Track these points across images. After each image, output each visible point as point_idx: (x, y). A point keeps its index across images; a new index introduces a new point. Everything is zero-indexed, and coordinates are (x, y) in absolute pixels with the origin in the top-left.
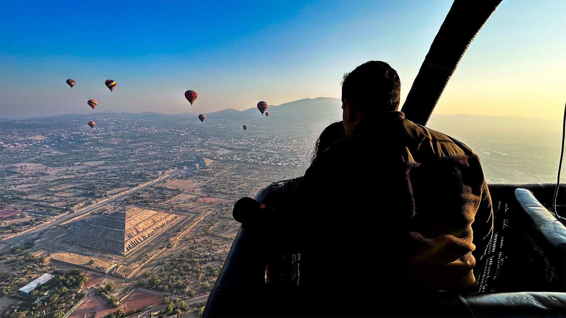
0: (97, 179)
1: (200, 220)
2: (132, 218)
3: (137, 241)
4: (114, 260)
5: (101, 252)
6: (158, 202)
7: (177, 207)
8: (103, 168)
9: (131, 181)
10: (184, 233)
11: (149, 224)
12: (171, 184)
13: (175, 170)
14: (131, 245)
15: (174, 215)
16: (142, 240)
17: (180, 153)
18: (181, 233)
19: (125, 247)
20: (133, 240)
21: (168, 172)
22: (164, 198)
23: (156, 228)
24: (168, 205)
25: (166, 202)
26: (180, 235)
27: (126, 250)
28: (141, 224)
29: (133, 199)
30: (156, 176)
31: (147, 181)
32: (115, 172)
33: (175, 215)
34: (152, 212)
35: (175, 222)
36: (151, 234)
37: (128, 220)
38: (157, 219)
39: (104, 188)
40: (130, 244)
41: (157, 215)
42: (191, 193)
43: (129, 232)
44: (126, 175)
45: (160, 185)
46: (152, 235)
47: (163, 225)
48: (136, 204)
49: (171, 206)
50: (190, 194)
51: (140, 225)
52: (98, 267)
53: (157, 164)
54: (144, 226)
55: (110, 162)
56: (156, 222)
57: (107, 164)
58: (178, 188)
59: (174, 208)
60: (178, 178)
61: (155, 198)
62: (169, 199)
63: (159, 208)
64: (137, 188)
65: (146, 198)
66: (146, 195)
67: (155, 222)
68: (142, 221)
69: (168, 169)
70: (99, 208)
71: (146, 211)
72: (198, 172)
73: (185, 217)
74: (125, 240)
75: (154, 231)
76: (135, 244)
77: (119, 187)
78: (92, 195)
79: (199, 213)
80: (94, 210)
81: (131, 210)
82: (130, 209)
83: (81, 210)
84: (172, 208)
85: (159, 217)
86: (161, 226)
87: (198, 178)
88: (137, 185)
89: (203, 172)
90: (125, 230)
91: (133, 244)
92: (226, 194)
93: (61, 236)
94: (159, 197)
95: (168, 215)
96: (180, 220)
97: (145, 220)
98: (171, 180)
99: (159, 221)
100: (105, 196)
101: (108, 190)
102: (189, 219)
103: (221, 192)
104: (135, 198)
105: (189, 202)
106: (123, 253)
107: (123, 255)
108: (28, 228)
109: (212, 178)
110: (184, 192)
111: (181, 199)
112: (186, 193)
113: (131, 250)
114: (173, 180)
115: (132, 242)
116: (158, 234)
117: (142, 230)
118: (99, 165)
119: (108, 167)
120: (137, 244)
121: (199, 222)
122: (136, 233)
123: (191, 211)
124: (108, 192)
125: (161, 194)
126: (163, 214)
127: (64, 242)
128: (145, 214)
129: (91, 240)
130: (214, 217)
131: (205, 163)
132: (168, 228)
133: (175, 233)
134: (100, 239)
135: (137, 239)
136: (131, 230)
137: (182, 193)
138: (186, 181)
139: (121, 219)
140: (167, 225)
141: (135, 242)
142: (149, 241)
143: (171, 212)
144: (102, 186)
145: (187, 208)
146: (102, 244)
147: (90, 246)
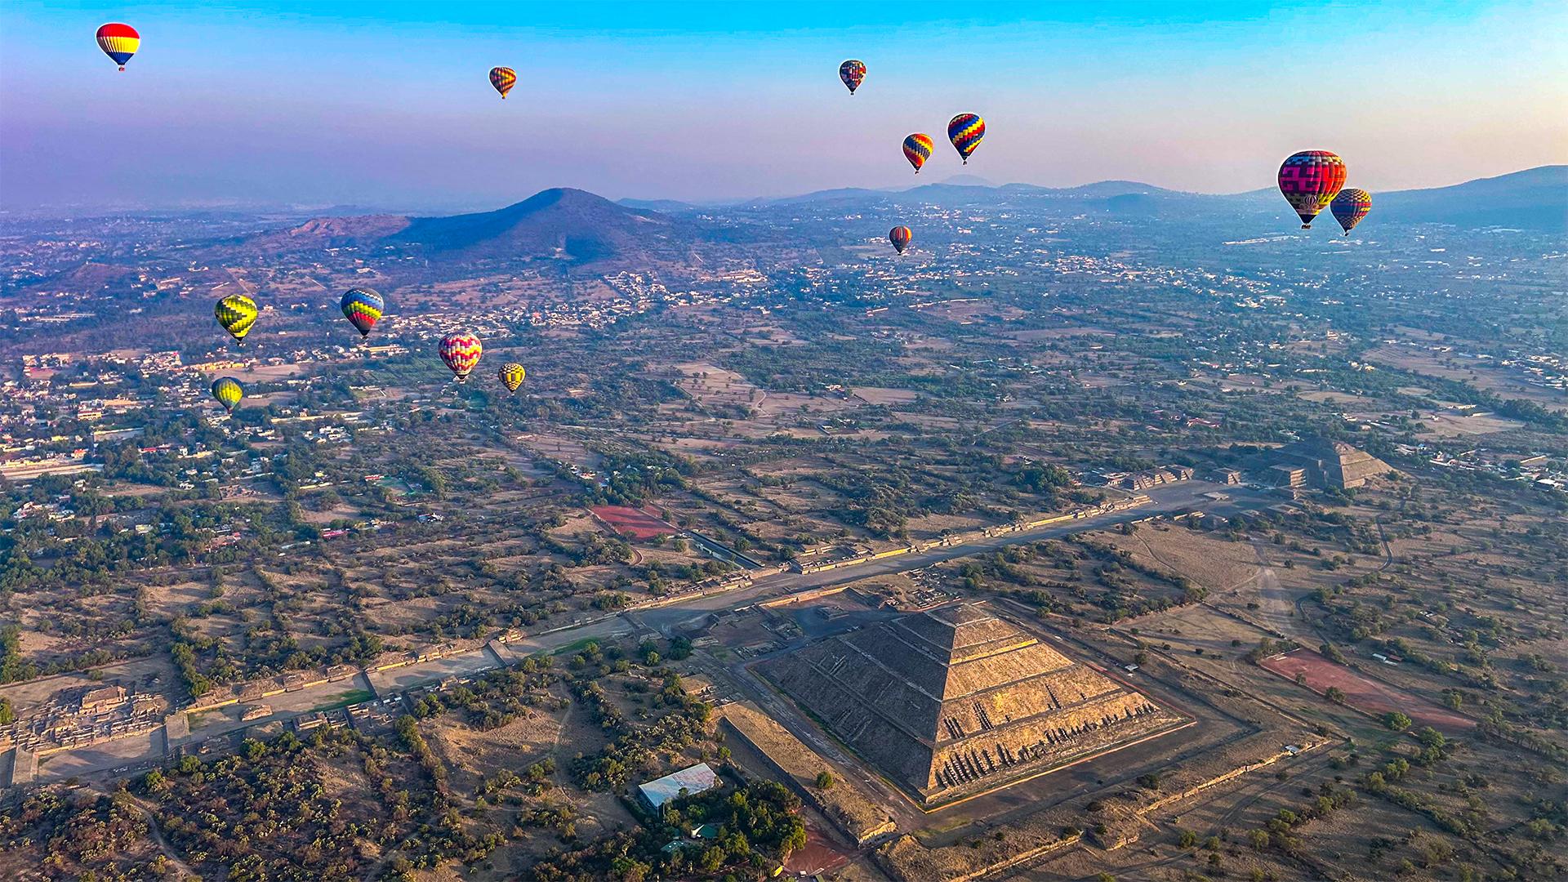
0: (883, 462)
1: (1260, 765)
2: (974, 657)
3: (976, 762)
4: (889, 804)
5: (855, 752)
6: (1082, 615)
7: (1162, 664)
8: (910, 418)
9: (993, 496)
10: (1171, 799)
11: (1030, 706)
12: (1154, 547)
13: (1184, 478)
14: (953, 771)
15: (1141, 701)
16: (996, 764)
17: (1221, 399)
18: (1158, 795)
19: (933, 770)
20: (963, 751)
21: (1147, 483)
22: (1113, 607)
23: (1059, 734)
24: (1123, 645)
25: (1116, 626)
26: (1149, 804)
27: (932, 781)
28: (1001, 692)
29: (989, 573)
30: (1092, 492)
31: (1054, 507)
32: (943, 445)
33: (1147, 702)
34: (1052, 658)
35: (1138, 733)
36: (1032, 749)
37: (960, 660)
38: (1066, 695)
39: (900, 501)
40: (949, 763)
41: (1070, 677)
42: (1239, 612)
43: (955, 711)
44: (981, 466)
45: (1107, 539)
46: (1037, 756)
47: (1085, 730)
48: (998, 602)
49: (1136, 652)
50: (1231, 616)
51: (999, 699)
52: (839, 808)
53: (1106, 437)
54: (1013, 705)
55: (934, 399)
56: (1059, 707)
57: (920, 406)
58: (1181, 570)
59: (1145, 662)
60: (1190, 524)
61: (1073, 592)
62: (1131, 617)
63: (1085, 646)
64: (1010, 529)
65: (1040, 584)
66: (1037, 570)
67: (1056, 703)
68: (1010, 684)
69: (1148, 470)
70: (873, 579)
71: (1029, 643)
72: (1292, 510)
73: (1192, 724)
74: (939, 739)
75: (1046, 741)
76: (968, 770)
77: (949, 508)
78: (859, 520)
79: (1259, 730)
80: (857, 583)
81: (974, 624)
82: (973, 616)
83: (821, 569)
84: (1138, 660)
85: (1078, 686)
86: (1079, 731)
87: (1287, 542)
88: (1011, 518)
89: (1321, 516)
90: (945, 698)
91: (962, 767)
92: (1432, 669)
93: (756, 647)
94: (1092, 592)
95: (1117, 691)
96: (1162, 731)
97: (1020, 681)
98: (1158, 529)
99: (1073, 705)
100: (897, 535)
101: (910, 515)
102: (1207, 739)
103: (1401, 650)
104: (998, 574)
105: (1220, 657)
106: (922, 791)
107: (923, 798)
108: (685, 588)
109: (1361, 562)
110: (1208, 600)
111: (1187, 630)
112: (1215, 608)
113: (950, 790)
114: (1166, 530)
115: (958, 759)
116: (1061, 764)
117: (1002, 720)
118: (896, 407)
119: (924, 420)
120: (974, 774)
121: (1252, 773)
122: (977, 727)
123: (1222, 702)
124: (910, 520)
125: (1101, 583)
126: (1093, 679)
127: (762, 671)
128: (1023, 657)
129: (833, 695)
130: (1338, 779)
131: (1338, 474)
132: (1103, 750)
133: (1133, 787)
134: (860, 704)
135: (979, 753)
136: (962, 706)
137: (1198, 605)
138: (1225, 544)
139: (934, 650)
140: (1102, 737)
141: (969, 763)
142: (1020, 778)
143: (1130, 681)
144: (893, 492)
145: (1204, 684)
146: (862, 725)
147: (827, 718)
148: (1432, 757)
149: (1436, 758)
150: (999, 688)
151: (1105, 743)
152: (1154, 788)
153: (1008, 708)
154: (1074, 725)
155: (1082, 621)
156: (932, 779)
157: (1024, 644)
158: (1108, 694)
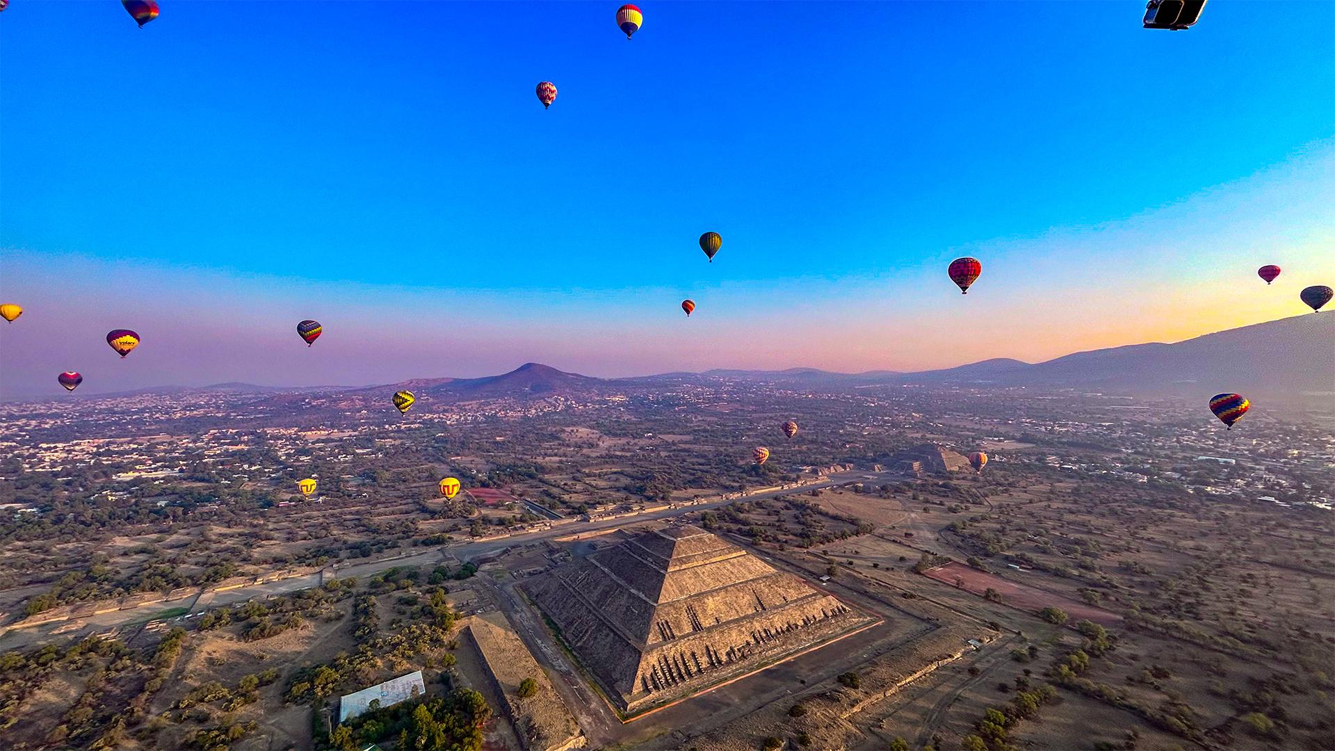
0: (666, 465)
1: (950, 660)
2: (690, 565)
3: (684, 664)
4: (589, 713)
5: (575, 656)
6: (786, 542)
7: (849, 575)
8: (687, 446)
9: (730, 478)
10: (873, 699)
11: (738, 609)
12: (834, 502)
13: (848, 469)
14: (660, 673)
15: (835, 603)
16: (704, 666)
17: (863, 436)
18: (861, 696)
19: (639, 673)
20: (672, 653)
21: (827, 472)
22: (808, 537)
23: (764, 635)
24: (817, 562)
25: (811, 549)
26: (853, 706)
27: (638, 686)
28: (712, 596)
29: (721, 518)
30: (793, 476)
31: (770, 484)
32: (704, 457)
33: (840, 604)
34: (758, 566)
35: (835, 633)
36: (739, 650)
37: (678, 568)
38: (771, 596)
39: (670, 481)
40: (657, 667)
41: (774, 583)
42: (899, 539)
43: (668, 614)
44: (725, 464)
45: (802, 498)
46: (744, 657)
47: (788, 630)
48: (726, 535)
49: (828, 566)
50: (894, 541)
51: (710, 603)
52: (530, 720)
53: (800, 452)
54: (723, 608)
55: (703, 439)
56: (764, 609)
57: (696, 442)
58: (855, 515)
59: (836, 574)
60: (856, 490)
61: (779, 528)
62: (822, 543)
63: (788, 564)
64: (740, 494)
65: (756, 524)
66: (755, 517)
67: (762, 605)
68: (720, 589)
69: (827, 465)
70: (638, 524)
71: (739, 554)
72: (919, 482)
73: (880, 623)
74: (649, 642)
75: (752, 641)
76: (676, 673)
77: (701, 485)
78: (641, 490)
79: (939, 627)
80: (625, 527)
81: (693, 539)
82: (693, 533)
83: (605, 519)
84: (830, 572)
85: (781, 591)
86: (783, 631)
87: (921, 498)
88: (741, 489)
89: (937, 485)
90: (660, 602)
91: (670, 670)
92: (1059, 574)
93: (529, 570)
94: (793, 529)
95: (814, 595)
96: (855, 629)
97: (730, 586)
98: (835, 493)
99: (776, 607)
100: (663, 498)
101: (676, 489)
102: (895, 636)
103: (1029, 561)
104: (727, 519)
105: (893, 569)
106: (626, 698)
107: (625, 705)
108: (498, 532)
109: (973, 508)
110: (877, 532)
111: (864, 552)
112: (882, 537)
113: (654, 694)
114: (841, 493)
115: (666, 661)
116: (766, 664)
117: (712, 622)
118: (681, 442)
119: (696, 447)
120: (681, 677)
121: (944, 667)
122: (688, 629)
123: (902, 603)
124: (675, 492)
125: (799, 523)
126: (793, 584)
127: (525, 588)
128: (733, 565)
129: (572, 604)
130: (1027, 673)
131: (942, 463)
132: (805, 649)
133: (834, 686)
134: (590, 612)
135: (687, 656)
136: (675, 609)
137: (869, 535)
138: (881, 501)
139: (657, 561)
140: (803, 636)
141: (677, 665)
142: (726, 679)
143: (824, 588)
144: (666, 477)
145: (885, 589)
146: (586, 632)
147: (561, 625)
148: (1102, 647)
149: (1106, 649)
150: (711, 593)
151: (806, 644)
152: (856, 687)
153: (718, 611)
154: (778, 625)
155: (786, 546)
156: (638, 683)
157: (734, 555)
158: (807, 597)
